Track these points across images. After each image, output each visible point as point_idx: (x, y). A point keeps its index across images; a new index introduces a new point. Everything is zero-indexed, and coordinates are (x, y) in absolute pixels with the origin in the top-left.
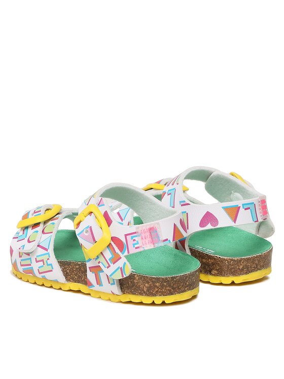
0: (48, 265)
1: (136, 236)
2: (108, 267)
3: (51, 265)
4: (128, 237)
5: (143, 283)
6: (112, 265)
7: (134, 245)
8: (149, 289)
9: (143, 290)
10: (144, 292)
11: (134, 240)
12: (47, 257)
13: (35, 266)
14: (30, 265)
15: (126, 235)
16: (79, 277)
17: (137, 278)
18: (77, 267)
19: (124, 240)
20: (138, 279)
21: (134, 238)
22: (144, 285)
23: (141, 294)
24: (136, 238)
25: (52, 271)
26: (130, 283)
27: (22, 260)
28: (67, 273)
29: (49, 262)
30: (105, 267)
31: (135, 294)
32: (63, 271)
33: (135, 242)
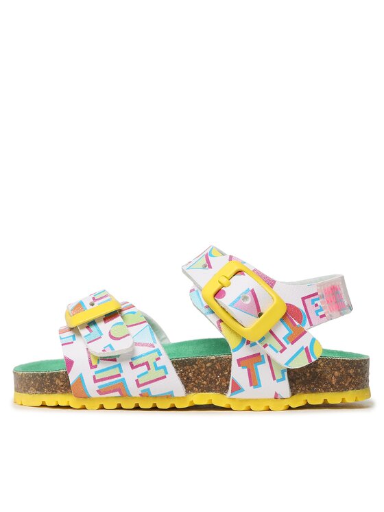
0: (157, 368)
1: (318, 299)
2: (281, 351)
3: (164, 367)
4: (308, 301)
5: (332, 370)
6: (289, 346)
7: (317, 312)
8: (339, 380)
9: (331, 383)
10: (332, 386)
11: (316, 305)
12: (156, 355)
13: (129, 376)
14: (119, 375)
15: (303, 299)
16: (211, 381)
17: (322, 365)
18: (208, 365)
19: (301, 307)
20: (324, 366)
21: (316, 302)
22: (333, 375)
23: (326, 390)
24: (318, 302)
25: (165, 377)
26: (308, 375)
27: (96, 372)
28: (188, 378)
29: (159, 364)
30: (277, 352)
31: (315, 392)
32: (181, 376)
33: (318, 308)
